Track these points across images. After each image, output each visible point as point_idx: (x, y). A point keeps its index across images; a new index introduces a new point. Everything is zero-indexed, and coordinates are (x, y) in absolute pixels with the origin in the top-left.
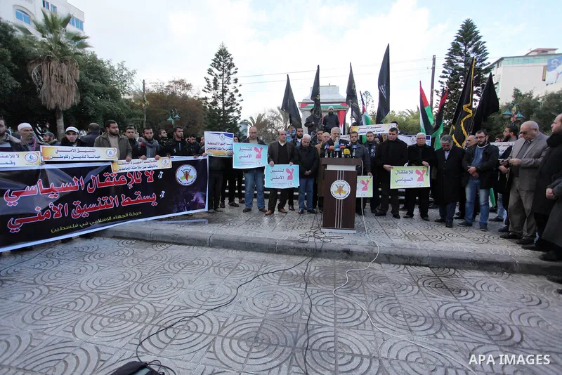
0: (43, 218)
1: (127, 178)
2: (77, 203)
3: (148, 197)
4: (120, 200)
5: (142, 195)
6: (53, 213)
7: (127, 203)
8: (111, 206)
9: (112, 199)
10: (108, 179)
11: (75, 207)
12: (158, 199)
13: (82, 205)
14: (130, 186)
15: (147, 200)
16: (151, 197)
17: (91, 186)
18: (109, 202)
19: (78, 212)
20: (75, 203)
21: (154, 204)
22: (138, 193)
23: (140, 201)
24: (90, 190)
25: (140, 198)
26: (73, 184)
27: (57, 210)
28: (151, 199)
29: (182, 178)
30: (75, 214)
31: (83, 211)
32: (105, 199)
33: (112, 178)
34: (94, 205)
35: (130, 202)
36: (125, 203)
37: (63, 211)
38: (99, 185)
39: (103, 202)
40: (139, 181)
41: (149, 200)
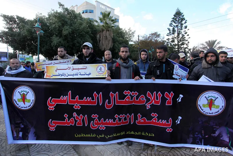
0: (69, 123)
1: (146, 98)
2: (95, 116)
3: (164, 122)
4: (136, 118)
5: (159, 118)
6: (76, 121)
7: (142, 123)
8: (127, 122)
9: (128, 116)
10: (128, 98)
11: (93, 119)
12: (174, 125)
13: (99, 119)
14: (148, 106)
15: (162, 124)
16: (168, 122)
17: (109, 102)
18: (125, 119)
19: (96, 124)
20: (93, 116)
21: (169, 130)
22: (155, 115)
23: (155, 123)
24: (108, 106)
25: (155, 121)
26: (93, 99)
27: (79, 119)
28: (166, 125)
29: (204, 106)
30: (94, 126)
31: (100, 124)
32: (122, 116)
33: (132, 97)
34: (111, 121)
35: (145, 122)
36: (139, 122)
37: (83, 120)
38: (118, 102)
39: (120, 119)
40: (158, 102)
41: (165, 125)
